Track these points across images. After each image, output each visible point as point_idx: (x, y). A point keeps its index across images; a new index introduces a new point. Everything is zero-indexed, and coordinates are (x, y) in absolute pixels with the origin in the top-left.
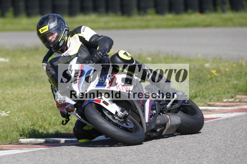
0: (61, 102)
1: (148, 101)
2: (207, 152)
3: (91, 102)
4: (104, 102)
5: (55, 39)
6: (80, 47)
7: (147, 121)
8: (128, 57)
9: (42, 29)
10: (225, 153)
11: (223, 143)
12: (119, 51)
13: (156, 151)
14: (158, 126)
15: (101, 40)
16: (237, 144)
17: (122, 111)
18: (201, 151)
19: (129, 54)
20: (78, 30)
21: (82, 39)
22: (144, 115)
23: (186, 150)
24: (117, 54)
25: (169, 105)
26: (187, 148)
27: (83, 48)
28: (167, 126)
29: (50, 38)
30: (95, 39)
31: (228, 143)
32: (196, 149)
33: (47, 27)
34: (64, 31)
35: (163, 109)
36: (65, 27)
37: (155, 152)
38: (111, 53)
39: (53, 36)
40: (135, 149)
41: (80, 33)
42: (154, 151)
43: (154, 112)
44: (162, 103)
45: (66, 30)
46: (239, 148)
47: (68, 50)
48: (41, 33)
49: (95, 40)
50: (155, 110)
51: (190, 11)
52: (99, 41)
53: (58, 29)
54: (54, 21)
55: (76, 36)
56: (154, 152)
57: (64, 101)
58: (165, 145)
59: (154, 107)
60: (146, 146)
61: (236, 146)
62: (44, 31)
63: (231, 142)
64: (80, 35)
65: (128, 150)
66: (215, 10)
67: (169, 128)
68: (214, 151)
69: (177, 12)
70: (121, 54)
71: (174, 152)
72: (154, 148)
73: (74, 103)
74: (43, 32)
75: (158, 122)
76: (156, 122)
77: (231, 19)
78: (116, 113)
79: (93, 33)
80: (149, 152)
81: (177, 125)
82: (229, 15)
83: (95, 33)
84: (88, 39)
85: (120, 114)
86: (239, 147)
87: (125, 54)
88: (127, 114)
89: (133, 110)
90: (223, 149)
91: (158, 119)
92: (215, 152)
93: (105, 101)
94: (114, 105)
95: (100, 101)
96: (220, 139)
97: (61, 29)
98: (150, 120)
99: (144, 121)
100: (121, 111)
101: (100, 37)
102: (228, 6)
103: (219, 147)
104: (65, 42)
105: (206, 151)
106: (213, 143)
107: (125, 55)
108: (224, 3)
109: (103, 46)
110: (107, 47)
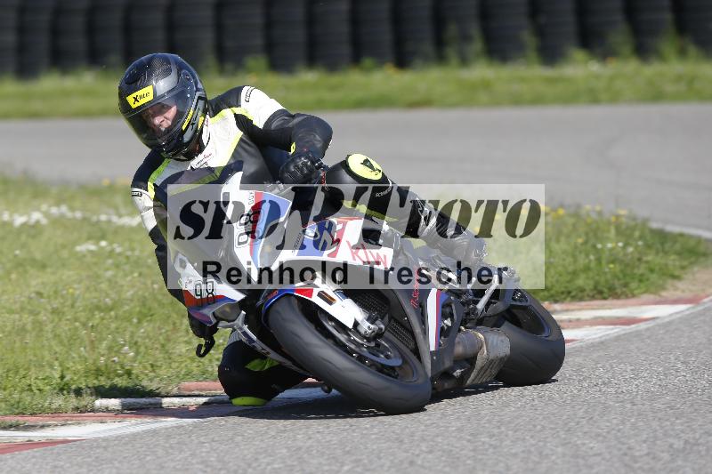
0: (201, 295)
1: (433, 293)
2: (422, 467)
3: (288, 295)
4: (322, 295)
5: (170, 123)
6: (239, 145)
7: (433, 348)
8: (374, 173)
9: (134, 95)
10: (474, 468)
11: (469, 441)
12: (348, 156)
13: (276, 466)
14: (459, 361)
15: (299, 125)
16: (508, 442)
17: (371, 320)
18: (405, 465)
19: (376, 166)
20: (231, 98)
21: (243, 122)
22: (425, 332)
23: (360, 460)
24: (344, 165)
25: (481, 305)
26: (364, 457)
27: (247, 147)
28: (479, 362)
29: (157, 121)
30: (279, 123)
31: (483, 440)
32: (392, 458)
33: (149, 90)
34: (195, 100)
35: (468, 314)
36: (198, 90)
37: (274, 469)
38: (329, 160)
39: (167, 115)
40: (212, 459)
41: (238, 105)
42: (268, 464)
43: (448, 322)
44: (464, 298)
45: (199, 98)
46: (515, 455)
47: (205, 152)
48: (134, 106)
49: (281, 125)
50: (449, 319)
51: (368, 62)
52: (292, 128)
53: (180, 95)
54: (167, 73)
55: (228, 114)
56: (269, 467)
57: (210, 291)
58: (300, 448)
59: (448, 310)
60: (246, 452)
61: (506, 450)
62: (142, 102)
63: (491, 436)
64: (238, 111)
65: (193, 464)
66: (440, 58)
67: (482, 368)
68: (442, 464)
69: (332, 66)
70: (356, 164)
71: (326, 468)
72: (270, 456)
73: (239, 297)
74: (137, 104)
75: (459, 350)
76: (453, 350)
77: (486, 85)
78: (356, 324)
79: (274, 106)
80: (254, 469)
81: (502, 359)
82: (482, 71)
83: (281, 107)
84: (259, 123)
85: (366, 327)
86: (513, 451)
87: (366, 162)
88: (383, 326)
89: (393, 317)
90: (469, 458)
91: (459, 342)
92: (445, 466)
93: (323, 292)
94: (349, 302)
95: (310, 293)
96: (460, 430)
97: (189, 96)
98: (440, 345)
99: (426, 349)
100: (367, 320)
101: (293, 117)
102: (477, 45)
103: (457, 453)
104: (196, 131)
105: (420, 462)
106: (439, 439)
107: (367, 166)
108: (465, 38)
109: (307, 142)
110: (319, 145)
